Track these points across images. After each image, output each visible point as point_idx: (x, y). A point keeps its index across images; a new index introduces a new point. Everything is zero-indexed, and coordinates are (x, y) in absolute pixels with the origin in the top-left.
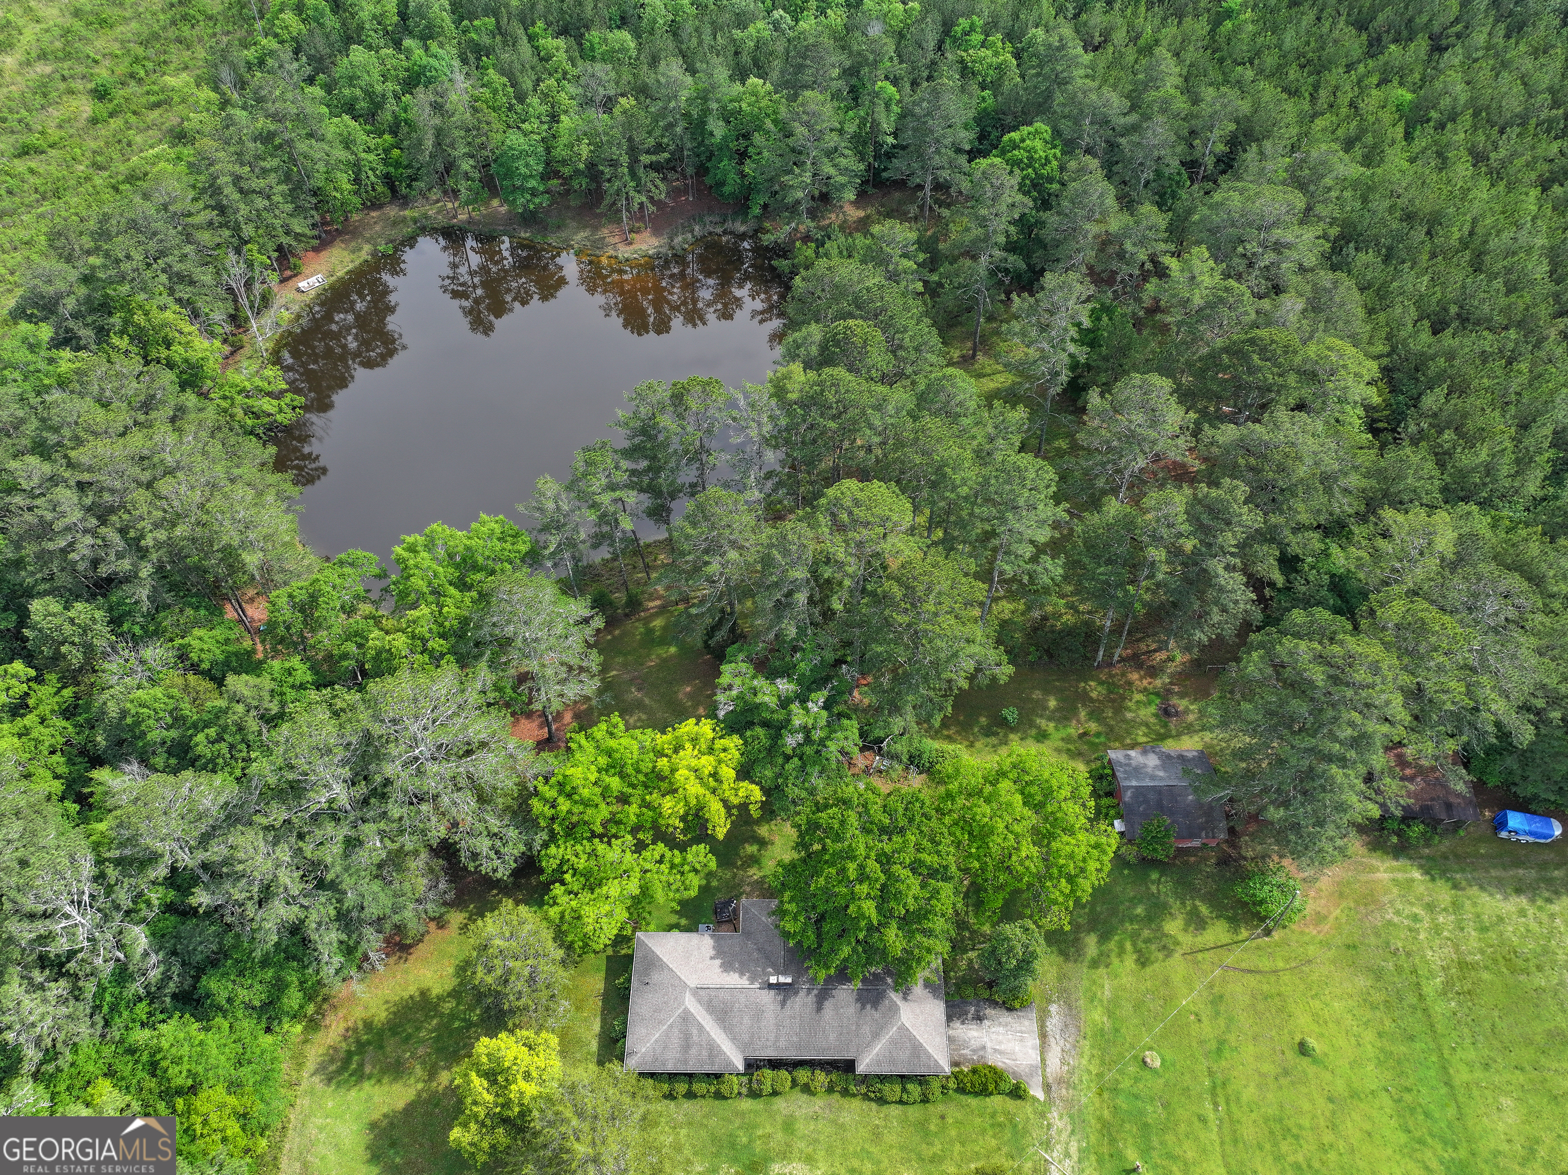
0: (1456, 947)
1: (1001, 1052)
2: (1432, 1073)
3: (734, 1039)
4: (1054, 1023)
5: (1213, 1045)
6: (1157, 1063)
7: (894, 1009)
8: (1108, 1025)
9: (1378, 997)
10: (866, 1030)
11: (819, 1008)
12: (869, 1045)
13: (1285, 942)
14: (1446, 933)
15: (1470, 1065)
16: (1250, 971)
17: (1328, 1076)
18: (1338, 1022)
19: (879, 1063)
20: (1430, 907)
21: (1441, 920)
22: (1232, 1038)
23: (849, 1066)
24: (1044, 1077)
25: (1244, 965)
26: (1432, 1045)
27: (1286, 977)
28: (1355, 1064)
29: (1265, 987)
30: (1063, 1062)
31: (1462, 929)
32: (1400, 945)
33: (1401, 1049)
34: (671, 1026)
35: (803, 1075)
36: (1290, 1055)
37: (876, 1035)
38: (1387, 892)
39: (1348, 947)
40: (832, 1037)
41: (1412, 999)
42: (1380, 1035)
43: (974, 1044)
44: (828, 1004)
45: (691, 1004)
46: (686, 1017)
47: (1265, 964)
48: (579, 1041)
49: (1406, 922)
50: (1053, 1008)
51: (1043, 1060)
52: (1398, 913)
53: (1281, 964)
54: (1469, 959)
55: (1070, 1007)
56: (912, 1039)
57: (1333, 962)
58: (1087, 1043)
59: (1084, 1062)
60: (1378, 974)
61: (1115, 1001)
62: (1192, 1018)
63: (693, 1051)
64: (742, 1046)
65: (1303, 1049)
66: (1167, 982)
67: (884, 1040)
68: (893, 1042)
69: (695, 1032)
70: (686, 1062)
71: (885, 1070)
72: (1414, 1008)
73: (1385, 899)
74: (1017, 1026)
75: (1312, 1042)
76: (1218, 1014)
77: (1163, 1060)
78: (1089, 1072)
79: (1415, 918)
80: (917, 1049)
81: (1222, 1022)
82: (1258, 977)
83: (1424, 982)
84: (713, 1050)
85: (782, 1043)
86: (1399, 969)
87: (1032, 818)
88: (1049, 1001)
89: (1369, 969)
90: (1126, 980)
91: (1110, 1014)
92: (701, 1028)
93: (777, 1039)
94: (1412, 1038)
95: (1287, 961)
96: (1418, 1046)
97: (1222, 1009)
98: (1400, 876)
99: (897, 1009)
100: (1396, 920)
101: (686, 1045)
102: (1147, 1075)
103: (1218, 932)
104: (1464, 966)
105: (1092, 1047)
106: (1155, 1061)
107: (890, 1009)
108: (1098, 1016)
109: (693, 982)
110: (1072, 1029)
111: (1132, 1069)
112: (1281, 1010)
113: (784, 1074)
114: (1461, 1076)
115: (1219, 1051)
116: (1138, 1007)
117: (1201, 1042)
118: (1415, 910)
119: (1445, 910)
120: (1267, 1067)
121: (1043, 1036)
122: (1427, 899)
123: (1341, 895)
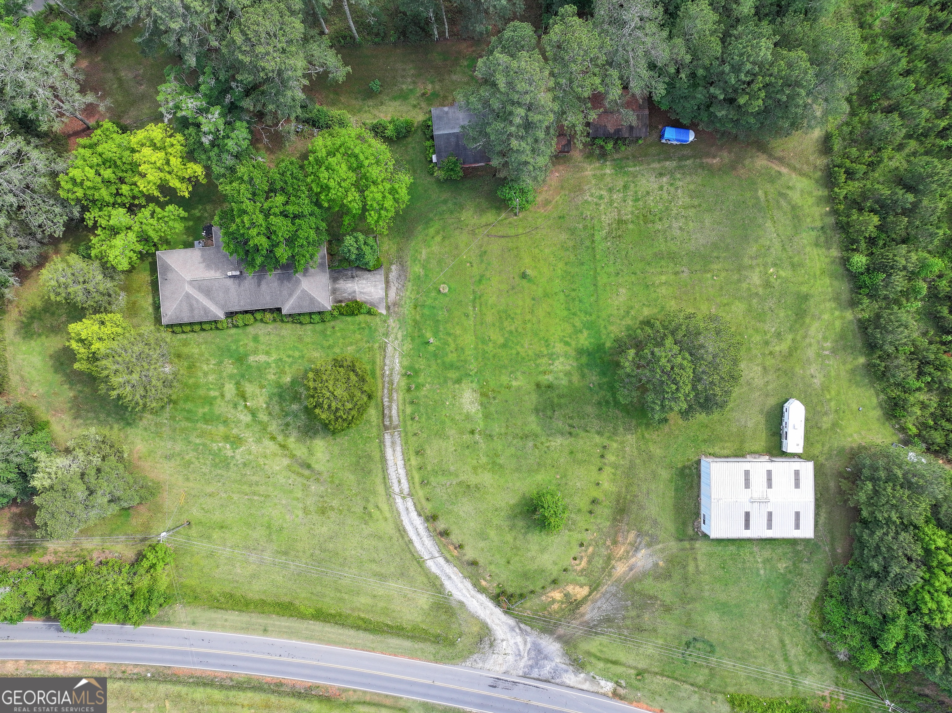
0: (619, 211)
1: (363, 293)
2: (589, 280)
3: (216, 304)
4: (393, 275)
5: (478, 278)
6: (446, 290)
7: (298, 282)
8: (422, 273)
9: (571, 244)
10: (285, 293)
11: (259, 285)
12: (287, 300)
13: (525, 218)
14: (615, 205)
15: (609, 275)
16: (503, 237)
17: (535, 288)
18: (545, 260)
19: (293, 308)
20: (610, 190)
21: (615, 197)
22: (488, 274)
23: (279, 310)
24: (387, 303)
25: (500, 234)
26: (592, 266)
27: (522, 238)
28: (551, 280)
29: (510, 245)
30: (397, 294)
31: (625, 201)
32: (589, 213)
33: (574, 270)
34: (181, 301)
35: (259, 316)
36: (517, 279)
37: (290, 295)
38: (589, 182)
39: (560, 217)
40: (268, 298)
41: (588, 243)
42: (566, 264)
43: (349, 290)
44: (263, 283)
45: (188, 289)
46: (188, 296)
47: (512, 232)
48: (142, 308)
49: (595, 200)
50: (393, 267)
51: (387, 295)
52: (592, 195)
53: (520, 231)
54: (624, 218)
55: (403, 266)
56: (309, 295)
57: (550, 227)
58: (410, 284)
59: (408, 293)
60: (573, 231)
61: (428, 260)
62: (468, 265)
63: (196, 312)
64: (222, 307)
65: (524, 276)
66: (457, 247)
67: (295, 297)
68: (299, 298)
69: (194, 303)
70: (193, 317)
71: (297, 311)
72: (588, 247)
73: (586, 188)
74: (373, 279)
75: (529, 272)
76: (482, 261)
77: (450, 288)
78: (410, 298)
79: (601, 197)
80: (312, 300)
81: (484, 266)
82: (507, 239)
83: (596, 233)
84: (206, 310)
85: (242, 303)
86: (585, 227)
87: (353, 177)
88: (391, 264)
89: (569, 229)
90: (435, 248)
91: (424, 267)
92: (197, 301)
93: (239, 302)
94: (582, 264)
95: (524, 228)
96: (585, 267)
97: (485, 258)
98: (598, 173)
99: (300, 281)
100: (590, 199)
101: (192, 309)
102: (441, 296)
103: (490, 217)
104: (620, 222)
105: (413, 285)
106: (445, 289)
107: (296, 281)
108: (417, 269)
109: (188, 278)
110: (403, 277)
111: (433, 294)
112: (516, 256)
113: (249, 316)
114: (603, 280)
115: (480, 281)
116: (439, 262)
117: (471, 277)
118: (602, 193)
119: (619, 191)
120: (504, 287)
121: (387, 282)
122: (610, 185)
123: (562, 187)
